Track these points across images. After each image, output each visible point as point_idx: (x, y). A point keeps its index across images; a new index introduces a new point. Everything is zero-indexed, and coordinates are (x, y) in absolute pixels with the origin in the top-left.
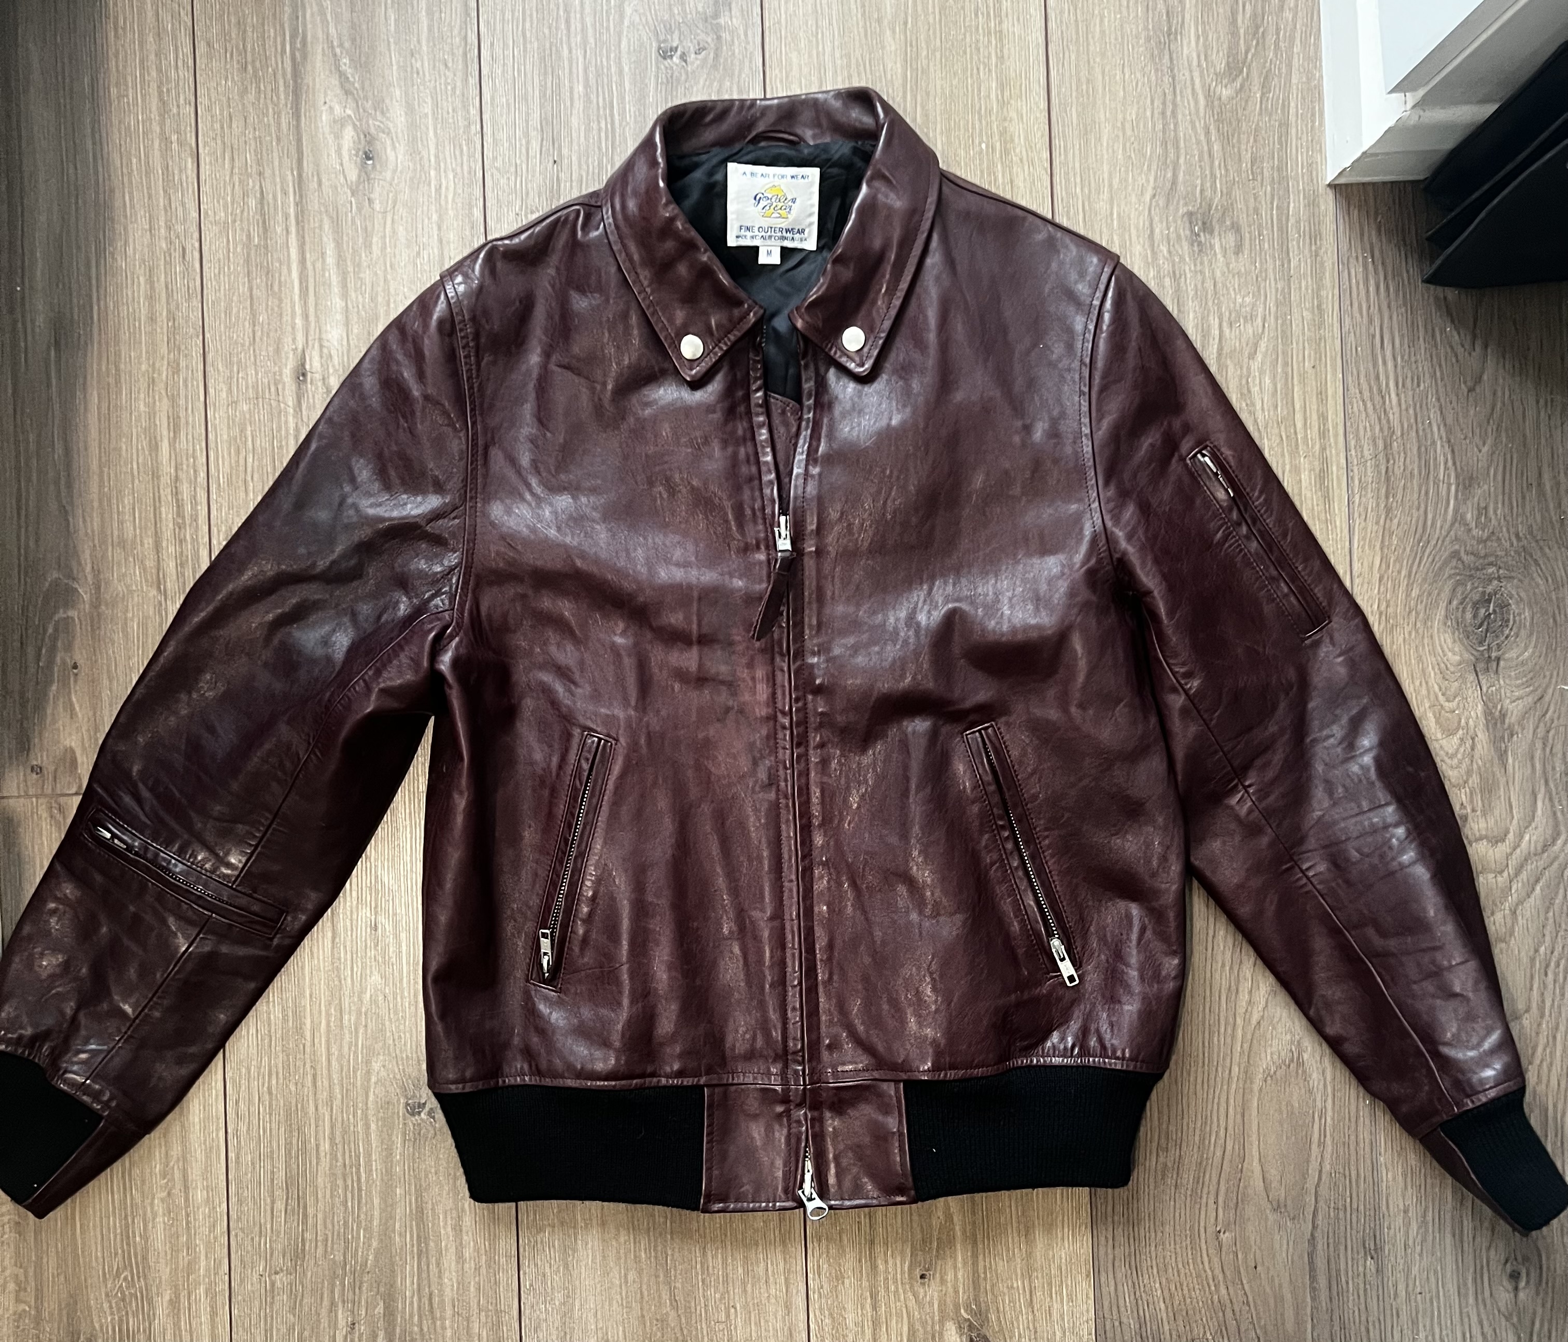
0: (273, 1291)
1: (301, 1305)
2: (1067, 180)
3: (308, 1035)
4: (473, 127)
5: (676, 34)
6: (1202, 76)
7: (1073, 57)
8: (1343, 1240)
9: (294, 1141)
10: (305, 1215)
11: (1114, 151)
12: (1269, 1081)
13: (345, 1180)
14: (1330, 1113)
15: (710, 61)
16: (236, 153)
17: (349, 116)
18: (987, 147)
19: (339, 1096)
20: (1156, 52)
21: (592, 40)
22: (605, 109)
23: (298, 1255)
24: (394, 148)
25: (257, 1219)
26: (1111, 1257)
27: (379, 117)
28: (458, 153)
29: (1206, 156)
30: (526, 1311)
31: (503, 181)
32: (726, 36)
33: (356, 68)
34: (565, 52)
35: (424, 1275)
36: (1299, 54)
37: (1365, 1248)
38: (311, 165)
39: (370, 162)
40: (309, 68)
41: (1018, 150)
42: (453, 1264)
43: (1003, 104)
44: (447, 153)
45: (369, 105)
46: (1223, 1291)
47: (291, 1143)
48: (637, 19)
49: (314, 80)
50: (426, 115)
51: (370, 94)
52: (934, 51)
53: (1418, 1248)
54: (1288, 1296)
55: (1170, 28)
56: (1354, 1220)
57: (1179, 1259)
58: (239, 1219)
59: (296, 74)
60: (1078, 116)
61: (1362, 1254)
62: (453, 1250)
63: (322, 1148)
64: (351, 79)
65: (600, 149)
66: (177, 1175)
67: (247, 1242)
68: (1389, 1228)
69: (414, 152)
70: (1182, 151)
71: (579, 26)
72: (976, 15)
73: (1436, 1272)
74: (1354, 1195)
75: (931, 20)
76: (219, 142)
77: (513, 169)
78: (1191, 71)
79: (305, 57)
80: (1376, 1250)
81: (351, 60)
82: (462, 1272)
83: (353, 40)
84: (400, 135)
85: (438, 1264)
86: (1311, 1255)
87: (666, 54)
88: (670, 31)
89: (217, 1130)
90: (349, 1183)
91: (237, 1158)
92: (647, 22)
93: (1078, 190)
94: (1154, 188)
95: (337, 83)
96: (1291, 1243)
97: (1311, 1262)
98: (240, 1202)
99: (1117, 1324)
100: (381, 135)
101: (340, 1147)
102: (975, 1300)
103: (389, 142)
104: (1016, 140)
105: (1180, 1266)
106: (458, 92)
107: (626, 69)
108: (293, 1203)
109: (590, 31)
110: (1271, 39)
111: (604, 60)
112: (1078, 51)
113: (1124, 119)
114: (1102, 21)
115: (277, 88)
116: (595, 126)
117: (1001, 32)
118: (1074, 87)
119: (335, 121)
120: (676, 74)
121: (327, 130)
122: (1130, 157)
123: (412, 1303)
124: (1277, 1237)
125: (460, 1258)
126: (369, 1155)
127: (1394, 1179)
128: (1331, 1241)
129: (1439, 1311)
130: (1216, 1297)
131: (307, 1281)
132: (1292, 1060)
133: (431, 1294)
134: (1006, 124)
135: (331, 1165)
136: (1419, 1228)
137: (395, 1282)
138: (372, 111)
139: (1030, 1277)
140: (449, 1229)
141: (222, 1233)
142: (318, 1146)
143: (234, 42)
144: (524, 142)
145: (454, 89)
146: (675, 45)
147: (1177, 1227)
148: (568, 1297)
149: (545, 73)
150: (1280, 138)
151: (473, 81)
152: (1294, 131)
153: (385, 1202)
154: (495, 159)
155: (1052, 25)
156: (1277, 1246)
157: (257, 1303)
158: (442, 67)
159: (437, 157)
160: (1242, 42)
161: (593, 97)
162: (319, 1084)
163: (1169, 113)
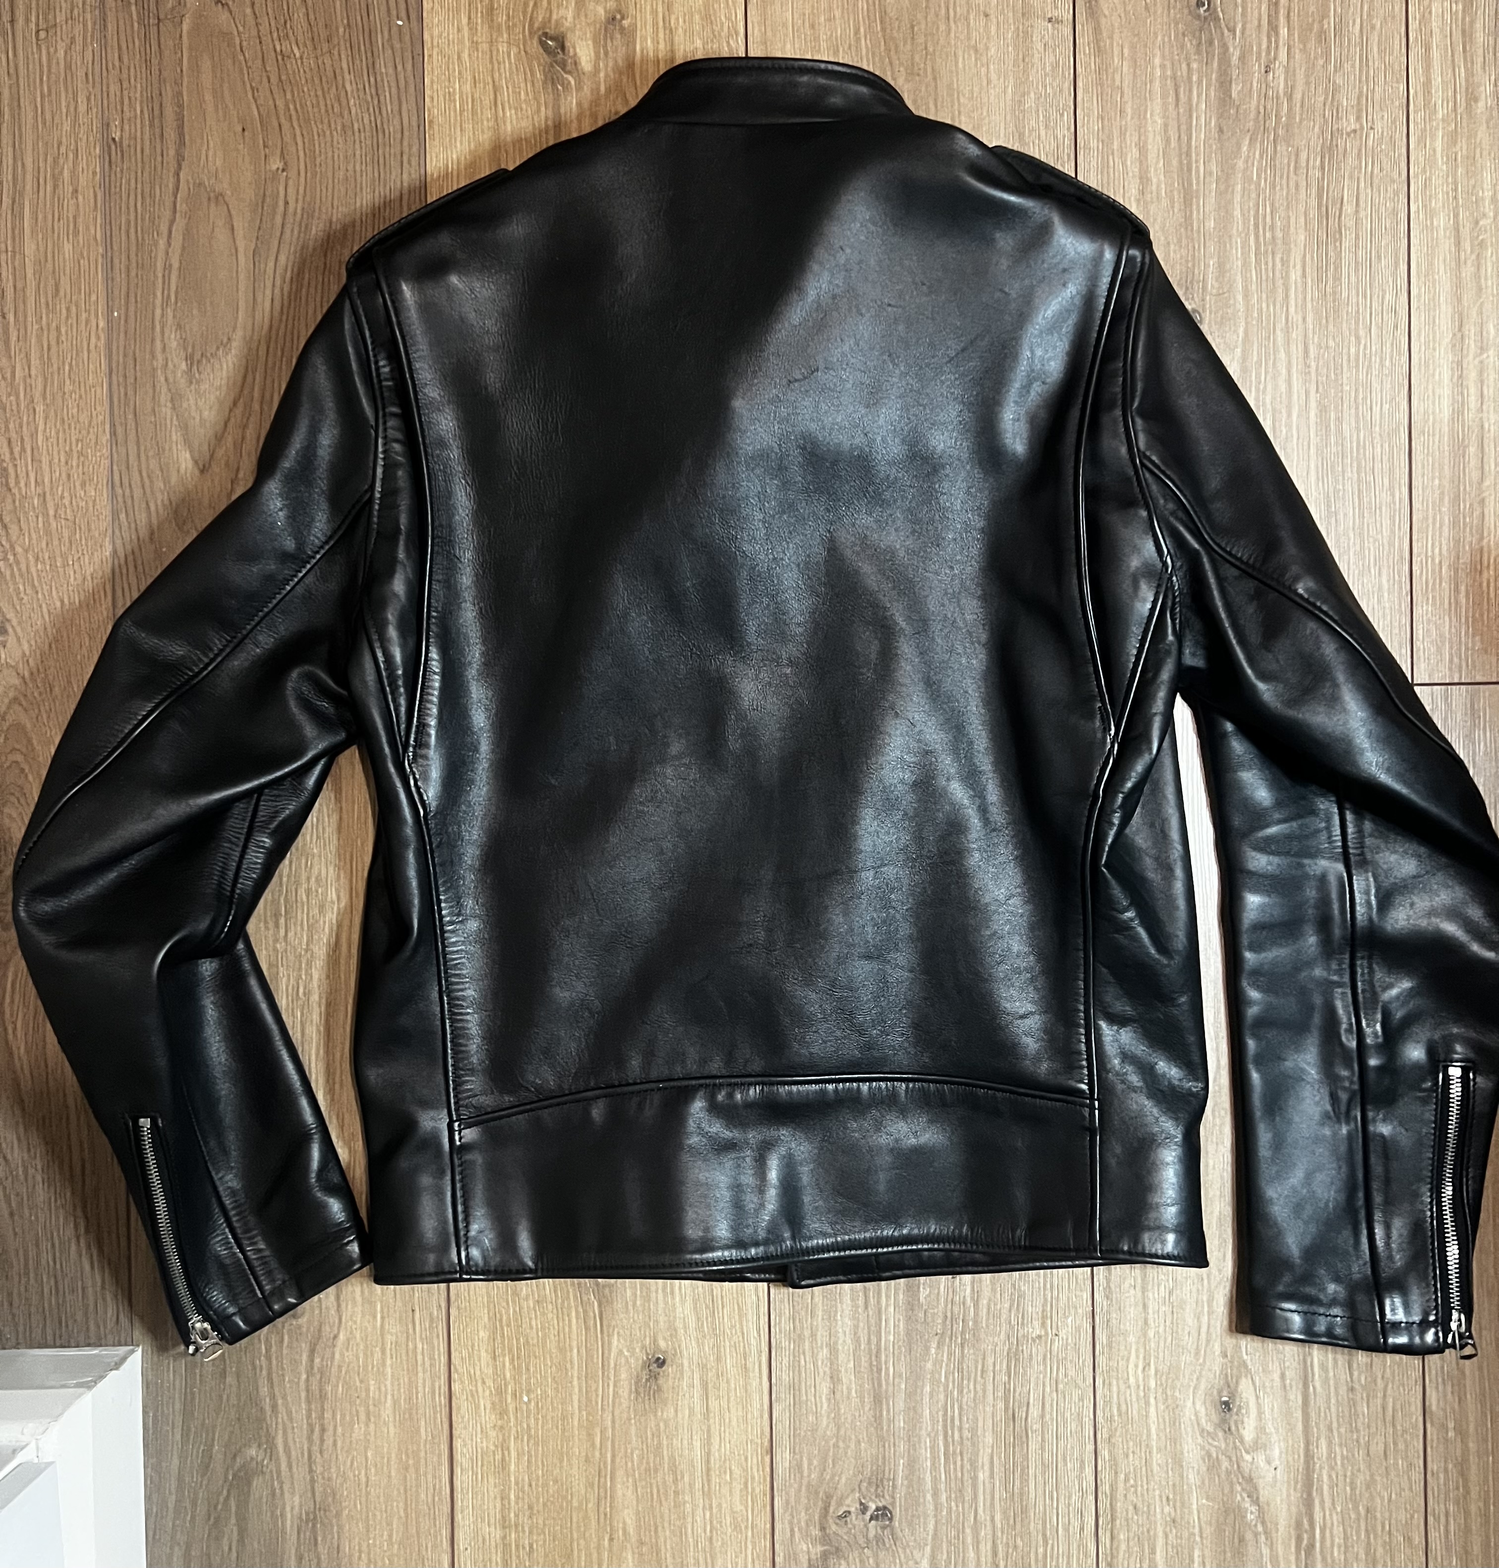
0: (1359, 111)
1: (1327, 95)
2: (432, 1358)
3: (1313, 404)
4: (1106, 1436)
5: (872, 1533)
6: (279, 1473)
7: (423, 1496)
8: (146, 159)
9: (1331, 282)
10: (1320, 196)
11: (379, 1389)
12: (225, 340)
13: (1273, 238)
14: (158, 302)
15: (833, 1503)
16: (1380, 1415)
17: (1248, 1452)
18: (521, 1397)
19: (1278, 332)
20: (330, 1499)
21: (968, 1531)
22: (954, 1452)
23: (1329, 151)
24: (1196, 1415)
25: (1376, 195)
26: (405, 143)
27: (1213, 1450)
28: (1124, 1407)
29: (275, 1380)
30: (1068, 85)
31: (1072, 1373)
32: (816, 1532)
33: (1239, 1507)
34: (998, 1517)
35: (1184, 127)
36: (170, 1493)
37: (122, 151)
38: (1292, 1397)
39: (1225, 1399)
40: (1294, 1509)
41: (487, 1393)
42: (1150, 140)
43: (504, 1446)
44: (1135, 1406)
45: (1225, 1464)
46: (280, 103)
47: (1335, 279)
48: (915, 1552)
49: (1289, 1495)
50: (1159, 1450)
51: (1223, 1476)
52: (579, 1508)
53: (63, 150)
54: (208, 97)
55: (314, 1526)
56: (133, 181)
57: (328, 139)
58: (1396, 193)
59: (1308, 1503)
60: (419, 1427)
61: (125, 143)
62: (1152, 156)
63: (1299, 273)
64: (1245, 1495)
65: (961, 1408)
66: (1467, 245)
67: (1387, 166)
68: (94, 173)
69: (1173, 1410)
70: (302, 1385)
71: (982, 1547)
72: (531, 1546)
73: (44, 123)
74: (132, 209)
75: (582, 1542)
76: (1399, 1428)
77: (1061, 1386)
78: (292, 1477)
79: (1299, 1525)
80: (109, 147)
81: (1245, 1517)
82: (1141, 129)
83: (1242, 1540)
84: (1189, 1429)
85: (1168, 141)
86: (181, 143)
87: (883, 1514)
88: (879, 1539)
89: (1419, 296)
90: (1268, 235)
91: (1397, 264)
92: (904, 1549)
93: (420, 1346)
94: (334, 1346)
95: (1261, 1492)
96: (203, 157)
97: (181, 135)
98: (1395, 212)
99: (400, 68)
100: (1211, 1429)
101: (1278, 274)
102: (559, 95)
103: (1203, 1421)
104: (489, 1406)
105: (328, 133)
106: (1122, 1476)
107: (929, 1497)
108: (1334, 211)
109: (969, 1540)
110: (201, 1509)
111: (954, 1508)
112: (417, 1502)
113: (367, 1425)
114: (390, 1536)
115: (1331, 1488)
116: (966, 1434)
117: (504, 1527)
118: (423, 1461)
119: (1264, 1447)
120: (873, 1490)
121: (1274, 1438)
122: (361, 1382)
123: (1199, 95)
124: (219, 163)
125: (1142, 149)
126: (1246, 264)
127: (88, 228)
128: (159, 159)
129: (41, 80)
130: (289, 96)
131: (1319, 120)
132: (198, 362)
133: (1177, 105)
134: (499, 1423)
135: (1289, 256)
136: (61, 173)
137: (1218, 119)
138: (1222, 1458)
139: (496, 120)
140: (1154, 180)
141: (1416, 176)
142: (1304, 275)
143: (1380, 1541)
144: (1048, 1417)
145: (1126, 1480)
146: (873, 1522)
147: (330, 174)
148: (1020, 101)
149: (1021, 1494)
150: (193, 1399)
151: (1105, 1488)
152: (178, 1406)
153: (1227, 212)
154: (1081, 1399)
155: (445, 1533)
156: (220, 154)
157: (1377, 96)
158: (1140, 1505)
159: (1147, 1403)
160: (233, 1509)
161: (967, 1466)
162: (1301, 347)
163: (317, 1429)
